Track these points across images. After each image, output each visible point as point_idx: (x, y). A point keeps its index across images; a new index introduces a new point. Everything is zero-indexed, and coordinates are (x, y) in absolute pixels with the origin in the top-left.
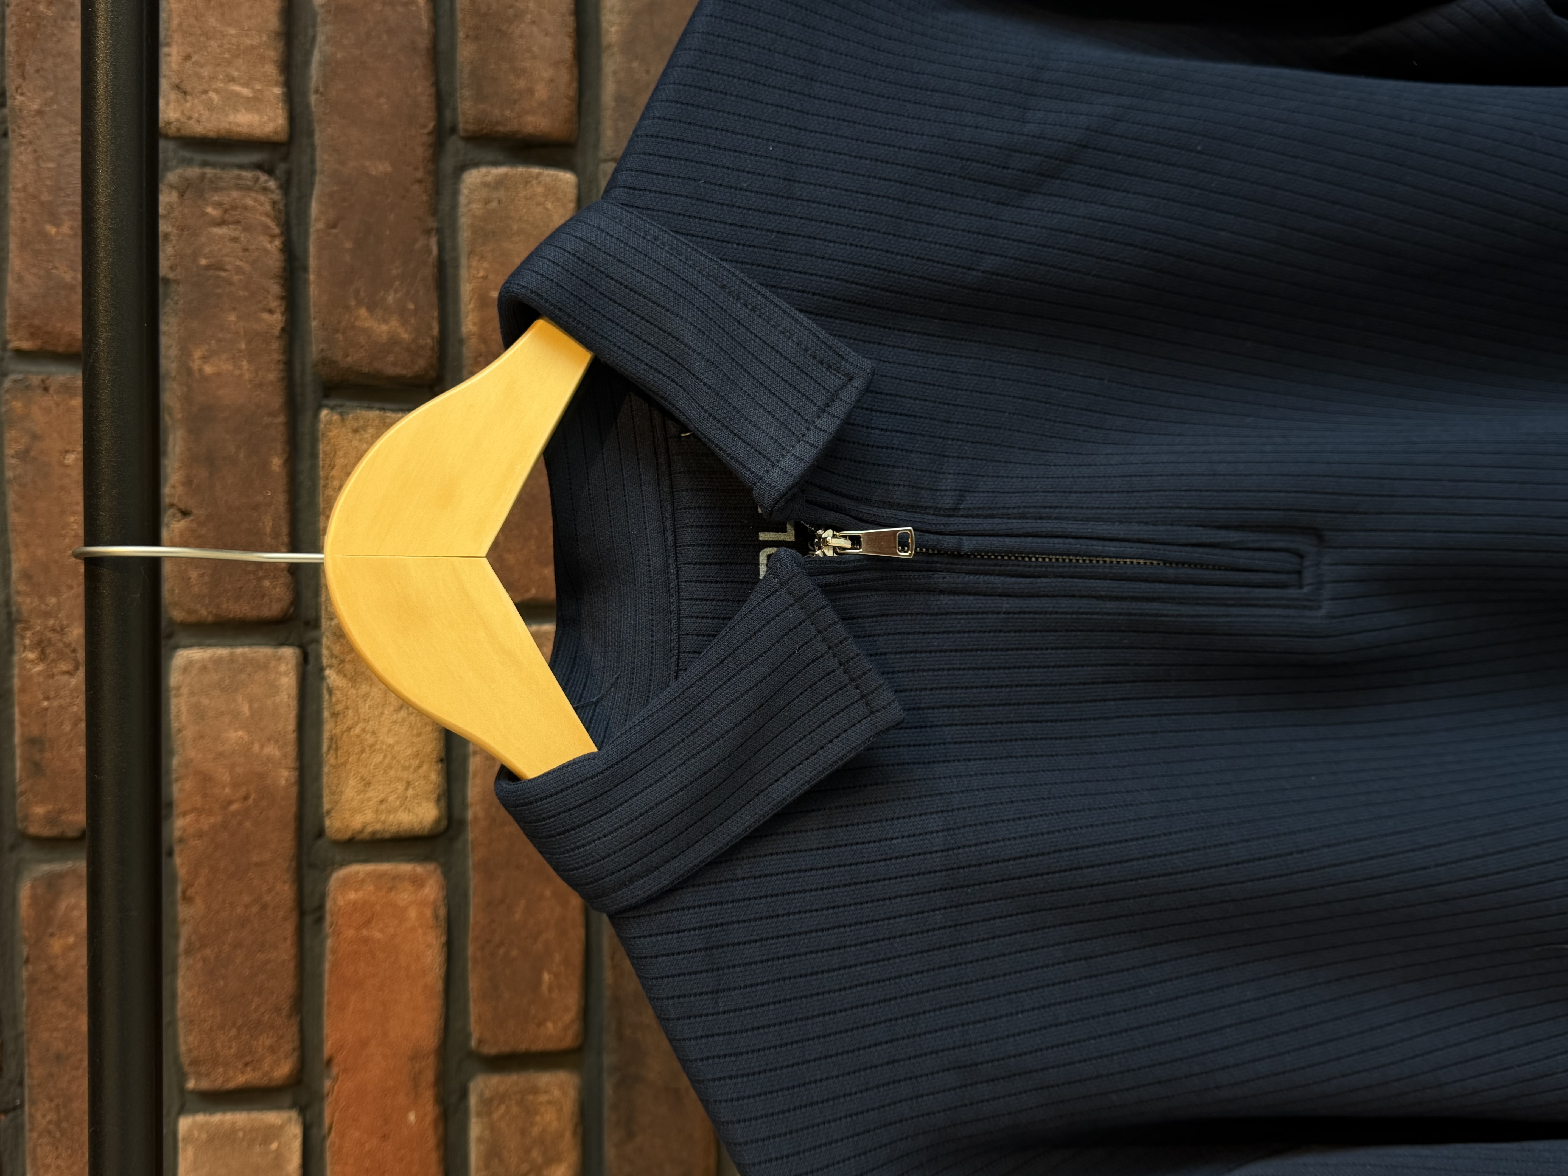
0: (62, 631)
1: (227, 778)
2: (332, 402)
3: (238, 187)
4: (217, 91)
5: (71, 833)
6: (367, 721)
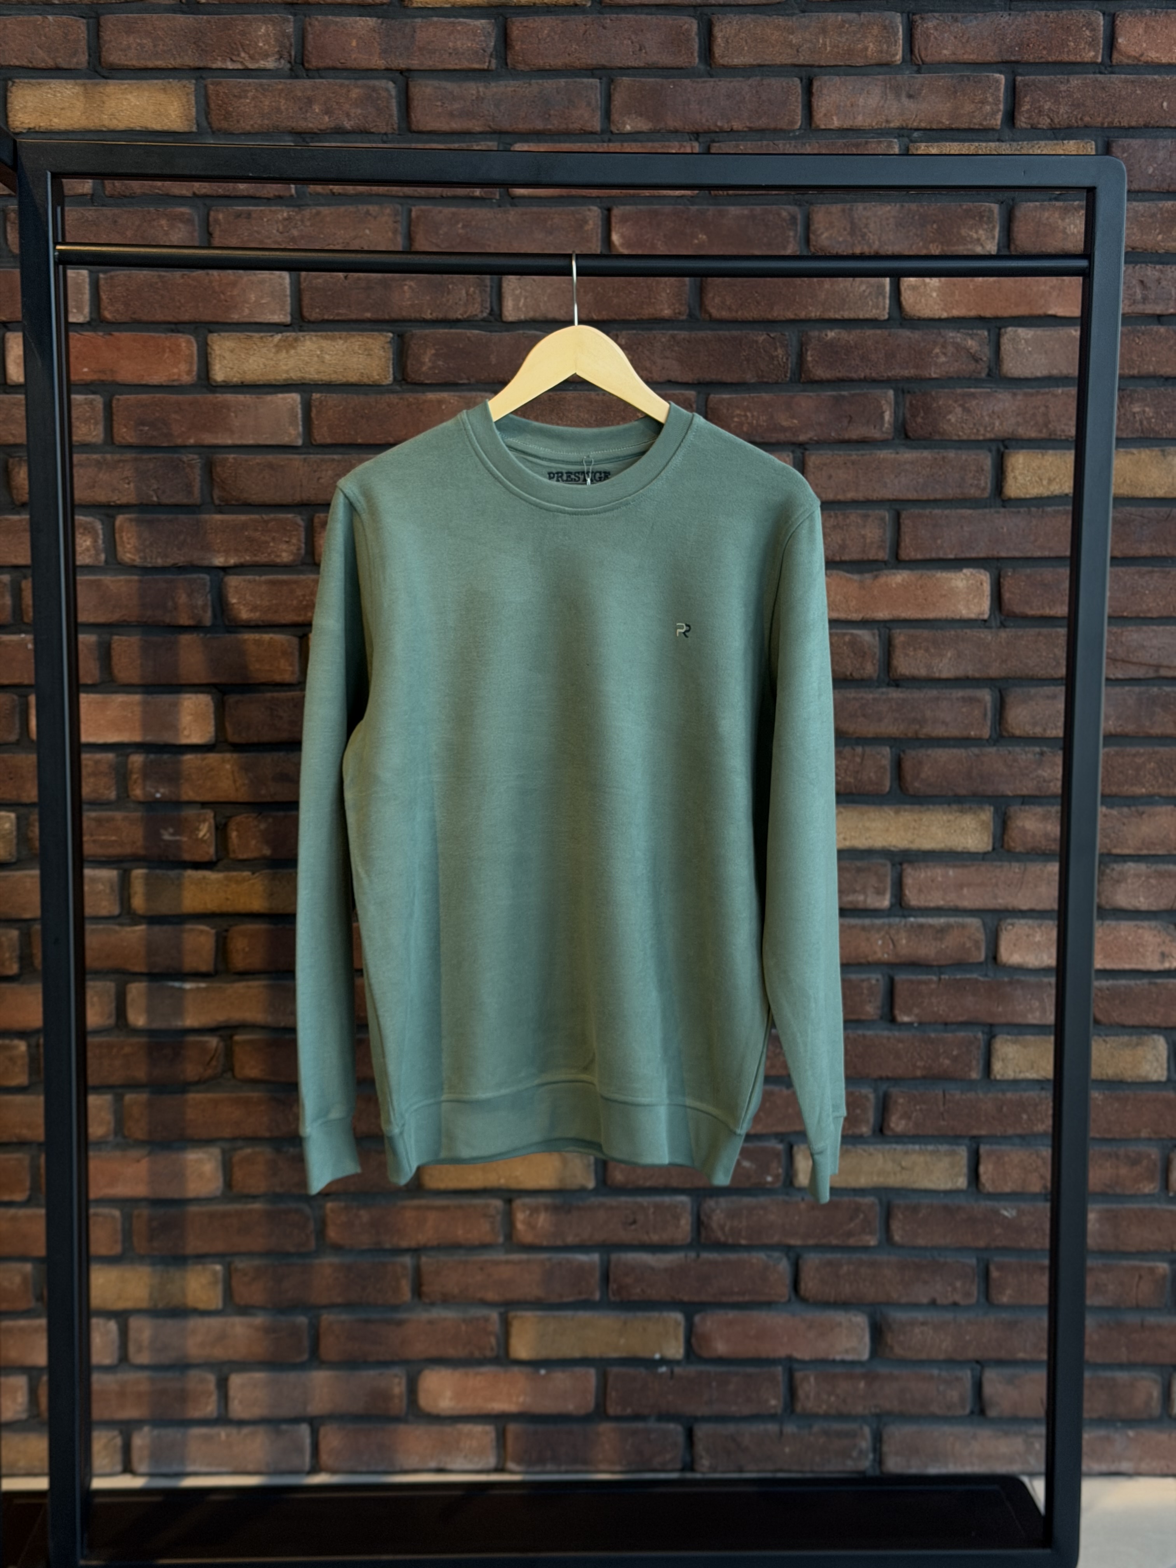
0: (295, 227)
1: (235, 293)
2: (396, 338)
3: (482, 301)
4: (521, 293)
5: (211, 229)
6: (259, 351)
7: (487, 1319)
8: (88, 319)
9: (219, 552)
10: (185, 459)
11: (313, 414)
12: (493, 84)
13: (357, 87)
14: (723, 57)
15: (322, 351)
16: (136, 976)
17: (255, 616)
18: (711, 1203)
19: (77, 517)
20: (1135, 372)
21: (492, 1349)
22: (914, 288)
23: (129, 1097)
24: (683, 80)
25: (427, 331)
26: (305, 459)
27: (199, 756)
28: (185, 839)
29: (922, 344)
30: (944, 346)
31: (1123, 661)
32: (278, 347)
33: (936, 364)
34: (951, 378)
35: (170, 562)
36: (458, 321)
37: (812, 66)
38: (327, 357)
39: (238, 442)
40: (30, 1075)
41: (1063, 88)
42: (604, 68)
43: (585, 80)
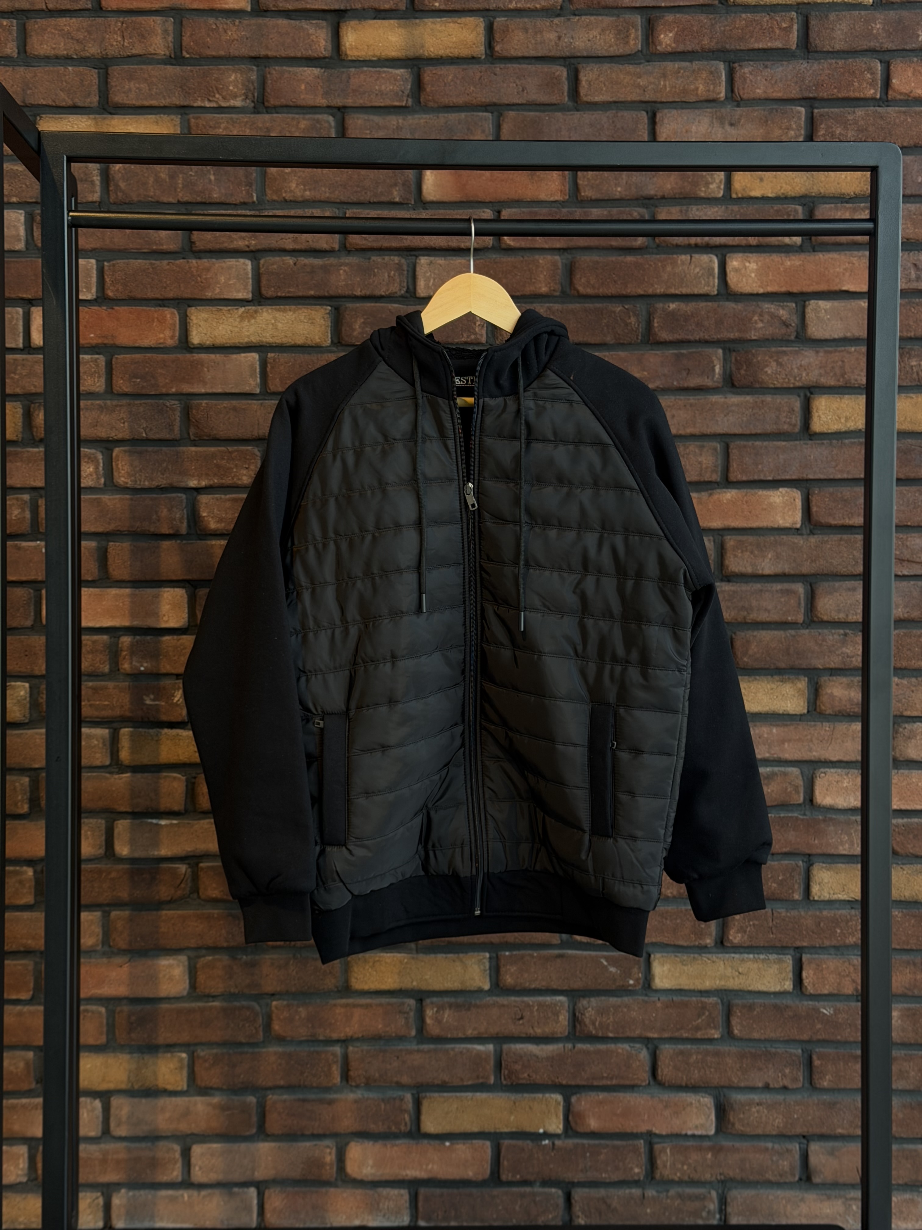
1: (209, 276)
2: (333, 310)
6: (227, 320)
7: (402, 1099)
8: (95, 297)
9: (193, 476)
10: (168, 404)
11: (268, 369)
12: (410, 117)
13: (304, 119)
14: (586, 95)
15: (276, 320)
16: (123, 815)
17: (221, 526)
18: (584, 1002)
19: (82, 449)
20: (912, 334)
21: (406, 1124)
22: (737, 270)
23: (114, 914)
24: (556, 113)
25: (358, 305)
26: (261, 404)
27: (175, 637)
28: (163, 704)
29: (744, 313)
30: (761, 315)
31: (908, 561)
32: (242, 318)
33: (755, 329)
34: (768, 339)
35: (155, 484)
36: (381, 297)
37: (655, 102)
38: (280, 325)
39: (210, 391)
40: (36, 896)
41: (850, 117)
42: (495, 105)
43: (481, 114)
